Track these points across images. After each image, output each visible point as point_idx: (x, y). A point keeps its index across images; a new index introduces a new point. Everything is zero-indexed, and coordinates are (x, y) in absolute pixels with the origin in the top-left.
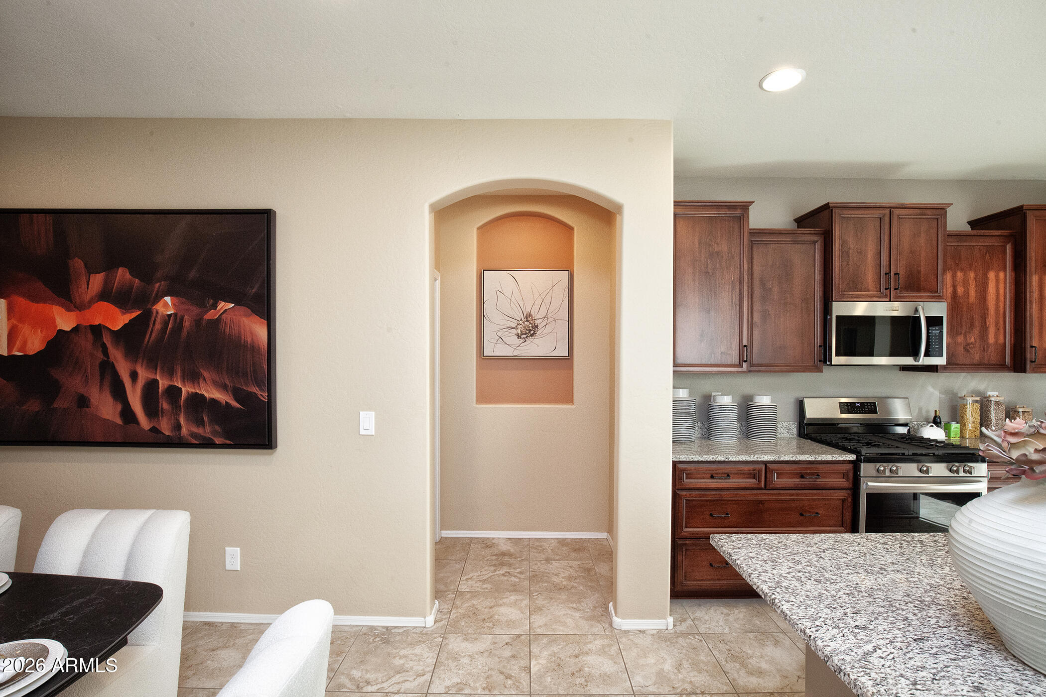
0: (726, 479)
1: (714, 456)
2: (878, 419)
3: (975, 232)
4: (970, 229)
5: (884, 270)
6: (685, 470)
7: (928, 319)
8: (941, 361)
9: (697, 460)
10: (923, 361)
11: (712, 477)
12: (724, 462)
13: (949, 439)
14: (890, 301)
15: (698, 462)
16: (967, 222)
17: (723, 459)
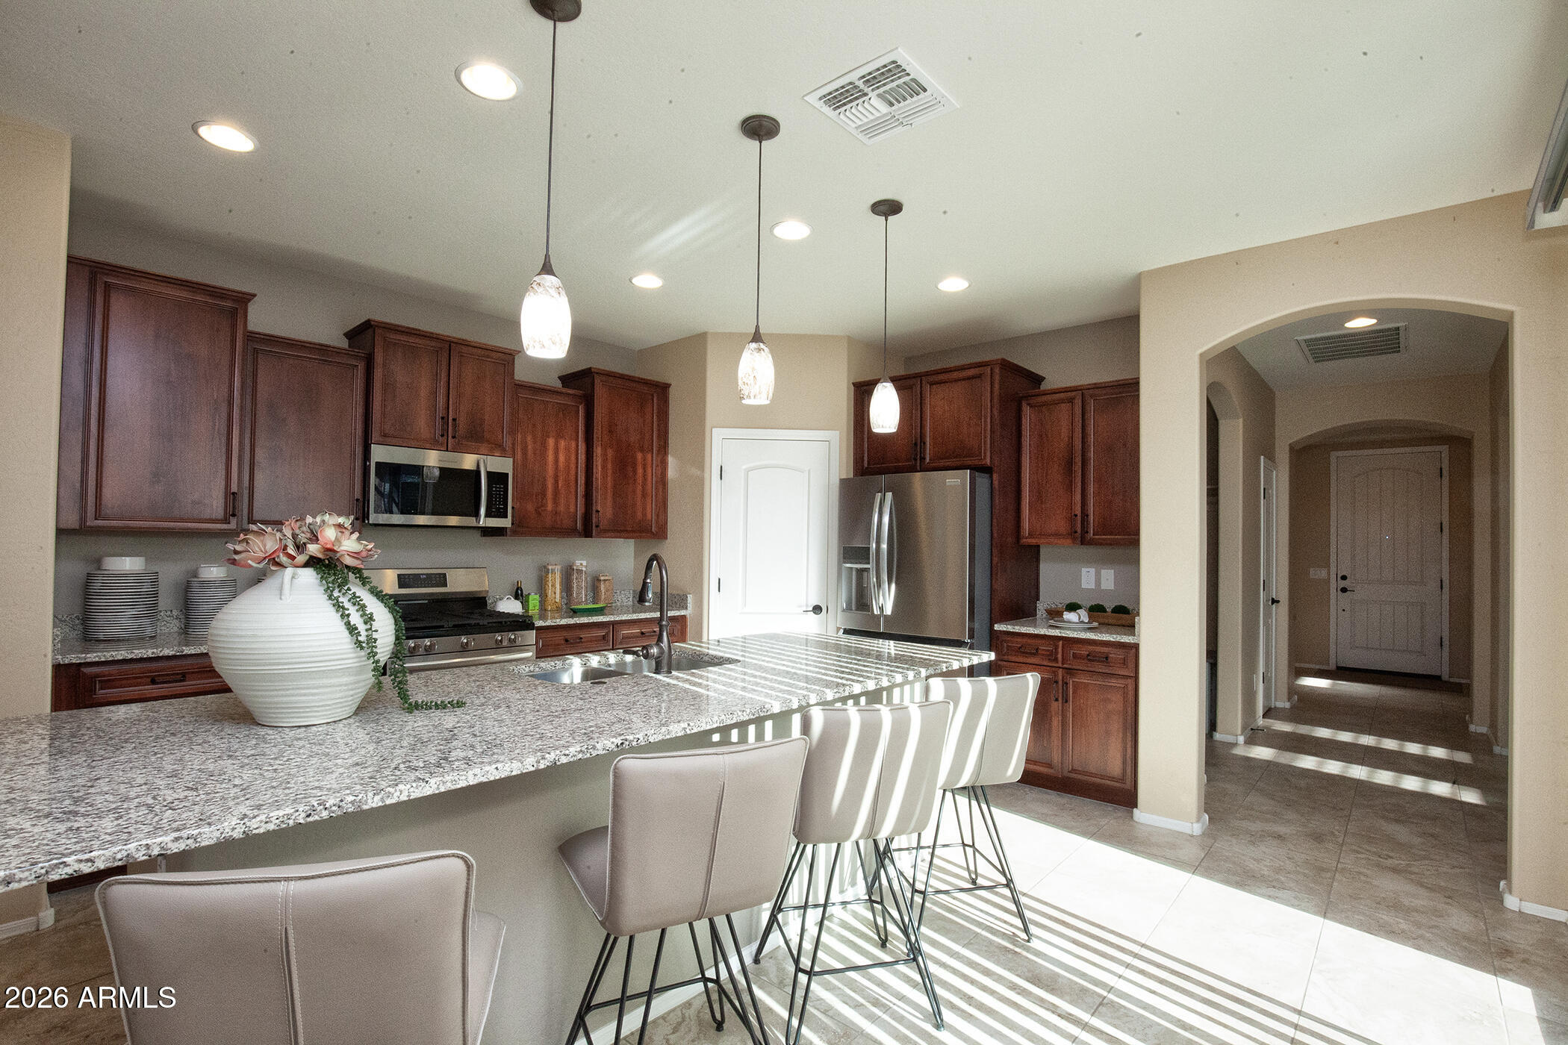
0: (181, 681)
1: (155, 650)
2: (449, 593)
3: (564, 390)
4: (560, 386)
5: (441, 413)
6: (97, 676)
7: (490, 474)
8: (505, 523)
9: (121, 658)
10: (484, 521)
11: (153, 682)
12: (174, 657)
13: (527, 611)
14: (447, 451)
15: (125, 661)
16: (559, 378)
17: (171, 653)
